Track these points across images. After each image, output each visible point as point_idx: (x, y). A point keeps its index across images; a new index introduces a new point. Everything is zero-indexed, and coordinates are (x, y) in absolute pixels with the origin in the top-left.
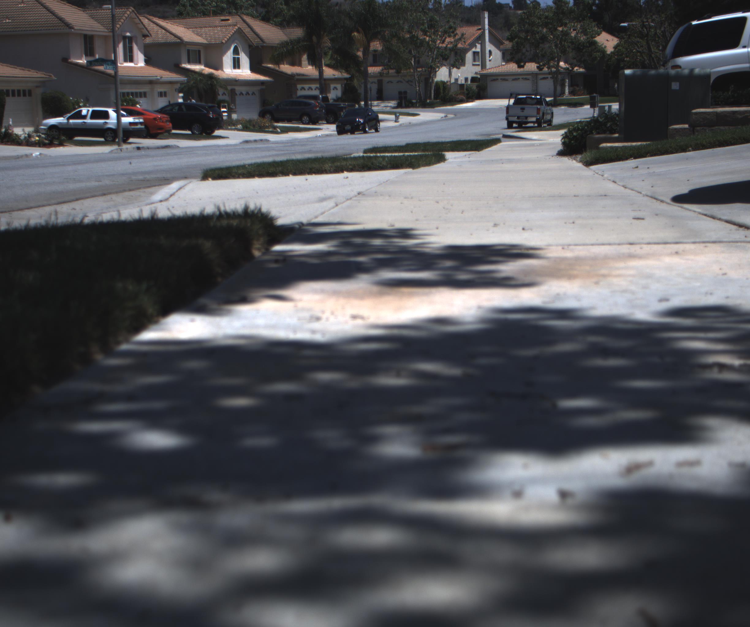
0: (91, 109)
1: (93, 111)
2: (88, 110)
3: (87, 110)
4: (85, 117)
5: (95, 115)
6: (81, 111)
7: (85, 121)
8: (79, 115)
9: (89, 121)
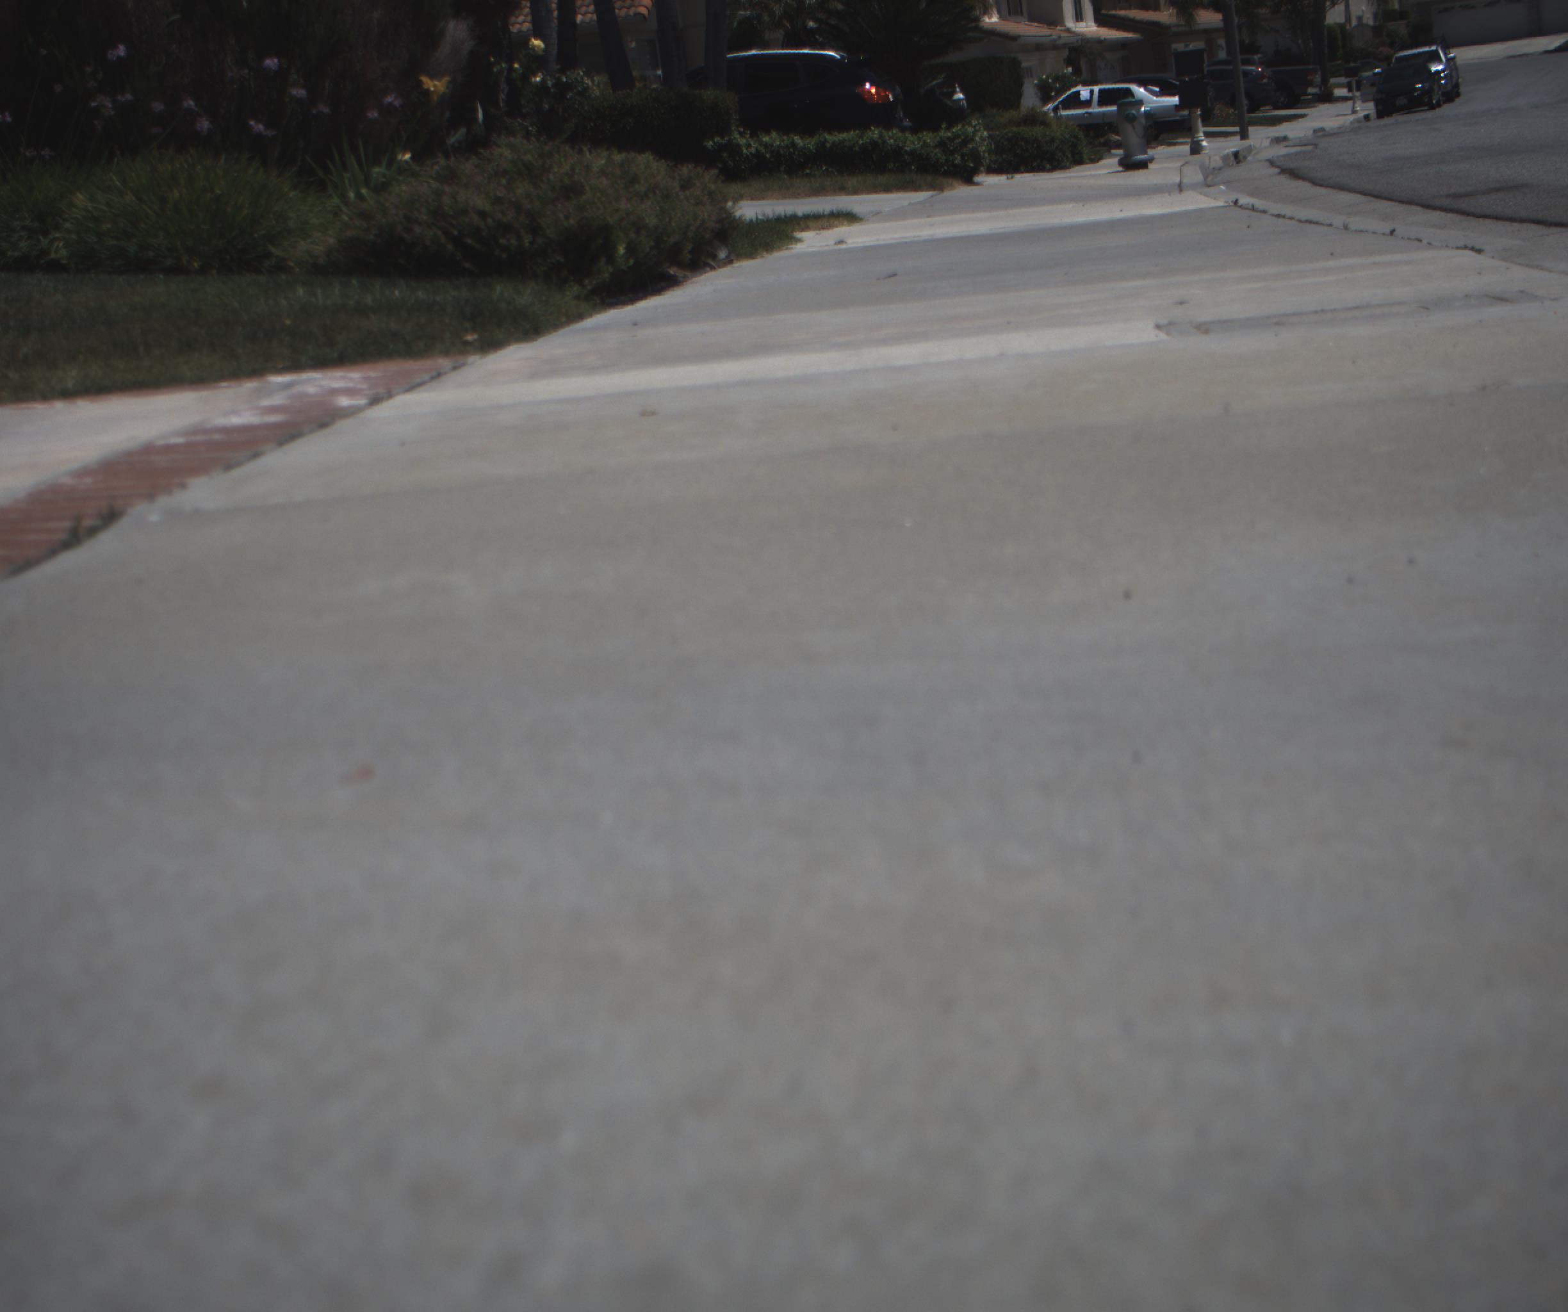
0: (1096, 88)
1: (1101, 91)
2: (1092, 92)
3: (1089, 91)
4: (1088, 103)
5: (1106, 98)
6: (1078, 93)
7: (1090, 110)
8: (1074, 101)
9: (1096, 109)
